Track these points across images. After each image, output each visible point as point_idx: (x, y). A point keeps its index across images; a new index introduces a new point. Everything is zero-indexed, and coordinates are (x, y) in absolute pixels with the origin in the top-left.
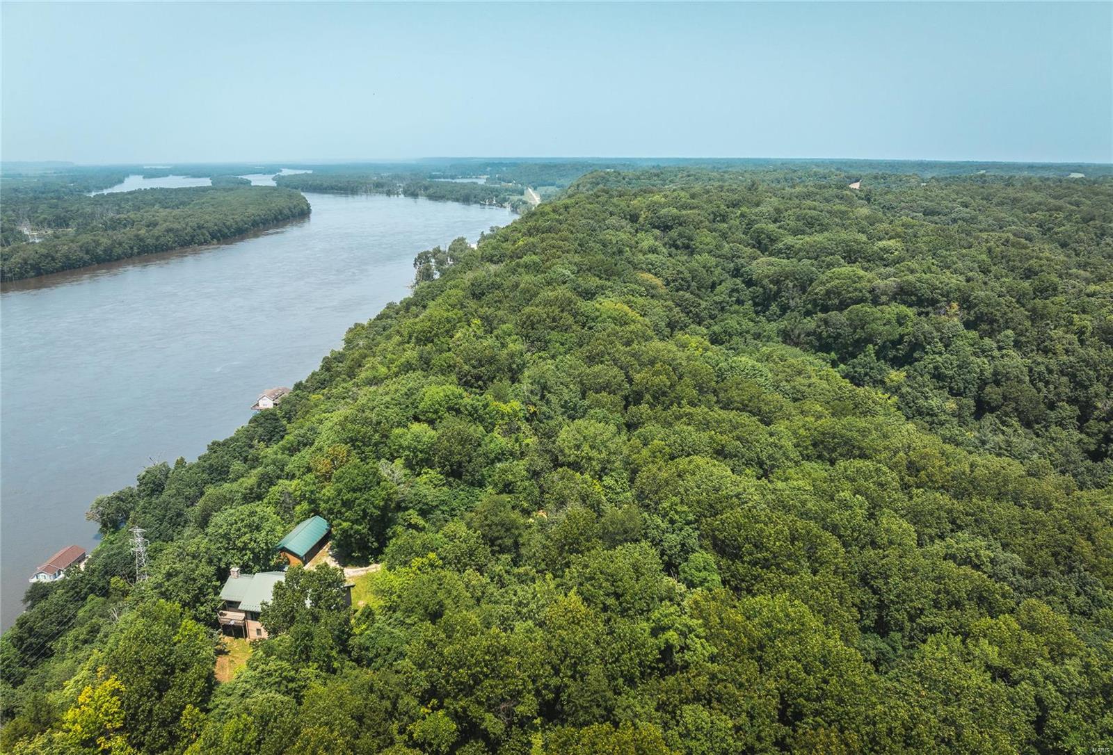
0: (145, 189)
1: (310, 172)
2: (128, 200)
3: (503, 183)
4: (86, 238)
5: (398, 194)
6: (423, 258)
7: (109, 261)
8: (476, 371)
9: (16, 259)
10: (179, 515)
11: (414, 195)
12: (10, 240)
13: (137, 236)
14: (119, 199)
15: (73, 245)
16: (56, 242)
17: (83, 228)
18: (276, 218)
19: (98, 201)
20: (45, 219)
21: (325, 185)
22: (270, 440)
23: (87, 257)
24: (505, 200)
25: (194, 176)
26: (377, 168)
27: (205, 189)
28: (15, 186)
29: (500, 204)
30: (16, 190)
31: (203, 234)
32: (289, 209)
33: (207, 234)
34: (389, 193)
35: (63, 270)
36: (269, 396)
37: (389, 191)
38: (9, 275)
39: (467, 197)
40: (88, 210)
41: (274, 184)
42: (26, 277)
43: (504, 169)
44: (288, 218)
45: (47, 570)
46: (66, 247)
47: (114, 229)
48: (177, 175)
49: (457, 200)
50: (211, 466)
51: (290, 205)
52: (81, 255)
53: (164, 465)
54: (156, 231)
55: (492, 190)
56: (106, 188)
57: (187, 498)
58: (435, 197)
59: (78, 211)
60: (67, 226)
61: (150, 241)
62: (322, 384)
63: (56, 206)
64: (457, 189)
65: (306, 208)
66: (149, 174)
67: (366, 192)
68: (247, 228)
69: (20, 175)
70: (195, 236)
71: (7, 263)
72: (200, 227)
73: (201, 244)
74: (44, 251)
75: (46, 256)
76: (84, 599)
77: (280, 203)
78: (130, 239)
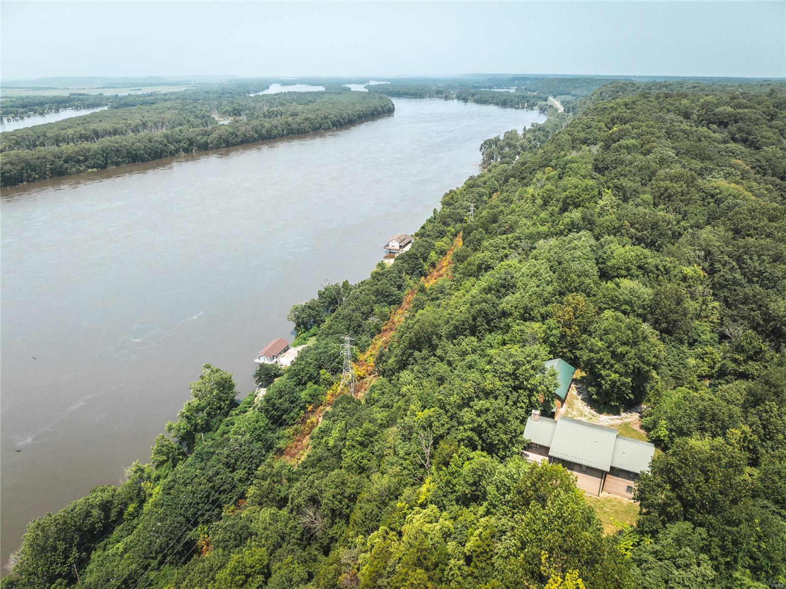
0: (285, 92)
1: (389, 83)
2: (275, 99)
3: (529, 93)
4: (255, 122)
5: (453, 99)
6: (488, 144)
7: (269, 139)
8: (640, 234)
9: (215, 135)
10: (360, 326)
11: (465, 100)
12: (208, 123)
13: (286, 122)
14: (270, 99)
15: (248, 127)
16: (238, 124)
17: (251, 116)
18: (373, 114)
19: (256, 99)
20: (227, 110)
21: (402, 91)
22: (412, 274)
23: (256, 136)
24: (534, 105)
25: (313, 85)
26: (435, 81)
27: (322, 93)
28: (206, 90)
29: (531, 107)
30: (207, 92)
31: (327, 123)
32: (382, 107)
33: (330, 123)
34: (446, 98)
35: (242, 144)
36: (397, 240)
37: (447, 96)
38: (211, 145)
39: (505, 102)
40: (252, 105)
41: (367, 90)
42: (220, 148)
43: (528, 82)
44: (380, 113)
45: (266, 354)
46: (244, 128)
47: (270, 117)
48: (302, 84)
49: (497, 104)
50: (377, 290)
51: (382, 105)
52: (253, 133)
53: (336, 285)
54: (298, 119)
55: (524, 98)
56: (259, 91)
57: (363, 313)
58: (481, 101)
59: (246, 105)
60: (240, 115)
61: (294, 126)
62: (441, 234)
63: (233, 102)
64: (497, 96)
65: (392, 107)
66: (285, 83)
67: (430, 97)
68: (355, 120)
69: (208, 83)
70: (322, 124)
71: (210, 137)
72: (326, 118)
73: (325, 130)
74: (231, 130)
75: (232, 134)
76: (305, 384)
77: (375, 103)
78: (282, 124)
